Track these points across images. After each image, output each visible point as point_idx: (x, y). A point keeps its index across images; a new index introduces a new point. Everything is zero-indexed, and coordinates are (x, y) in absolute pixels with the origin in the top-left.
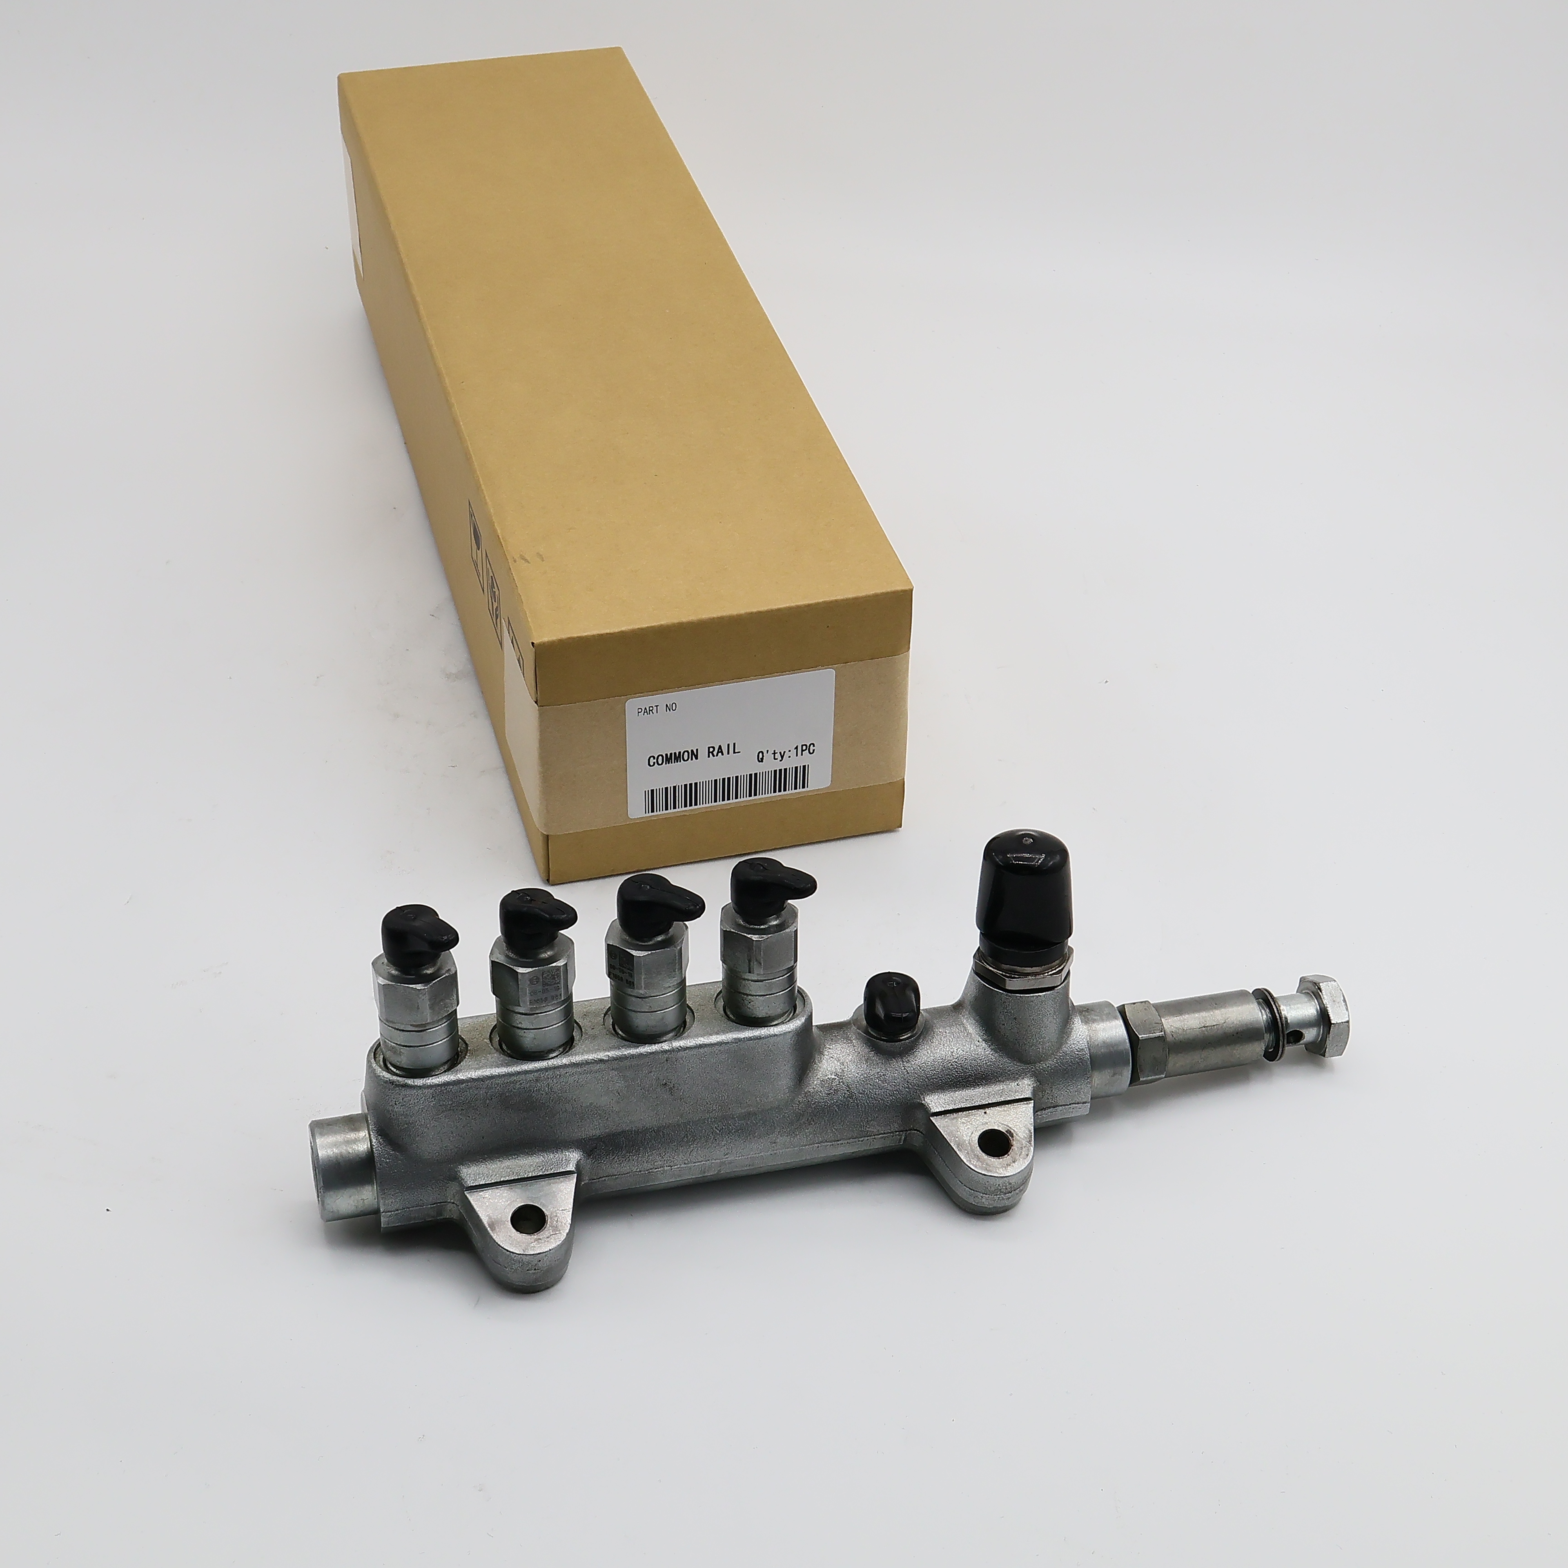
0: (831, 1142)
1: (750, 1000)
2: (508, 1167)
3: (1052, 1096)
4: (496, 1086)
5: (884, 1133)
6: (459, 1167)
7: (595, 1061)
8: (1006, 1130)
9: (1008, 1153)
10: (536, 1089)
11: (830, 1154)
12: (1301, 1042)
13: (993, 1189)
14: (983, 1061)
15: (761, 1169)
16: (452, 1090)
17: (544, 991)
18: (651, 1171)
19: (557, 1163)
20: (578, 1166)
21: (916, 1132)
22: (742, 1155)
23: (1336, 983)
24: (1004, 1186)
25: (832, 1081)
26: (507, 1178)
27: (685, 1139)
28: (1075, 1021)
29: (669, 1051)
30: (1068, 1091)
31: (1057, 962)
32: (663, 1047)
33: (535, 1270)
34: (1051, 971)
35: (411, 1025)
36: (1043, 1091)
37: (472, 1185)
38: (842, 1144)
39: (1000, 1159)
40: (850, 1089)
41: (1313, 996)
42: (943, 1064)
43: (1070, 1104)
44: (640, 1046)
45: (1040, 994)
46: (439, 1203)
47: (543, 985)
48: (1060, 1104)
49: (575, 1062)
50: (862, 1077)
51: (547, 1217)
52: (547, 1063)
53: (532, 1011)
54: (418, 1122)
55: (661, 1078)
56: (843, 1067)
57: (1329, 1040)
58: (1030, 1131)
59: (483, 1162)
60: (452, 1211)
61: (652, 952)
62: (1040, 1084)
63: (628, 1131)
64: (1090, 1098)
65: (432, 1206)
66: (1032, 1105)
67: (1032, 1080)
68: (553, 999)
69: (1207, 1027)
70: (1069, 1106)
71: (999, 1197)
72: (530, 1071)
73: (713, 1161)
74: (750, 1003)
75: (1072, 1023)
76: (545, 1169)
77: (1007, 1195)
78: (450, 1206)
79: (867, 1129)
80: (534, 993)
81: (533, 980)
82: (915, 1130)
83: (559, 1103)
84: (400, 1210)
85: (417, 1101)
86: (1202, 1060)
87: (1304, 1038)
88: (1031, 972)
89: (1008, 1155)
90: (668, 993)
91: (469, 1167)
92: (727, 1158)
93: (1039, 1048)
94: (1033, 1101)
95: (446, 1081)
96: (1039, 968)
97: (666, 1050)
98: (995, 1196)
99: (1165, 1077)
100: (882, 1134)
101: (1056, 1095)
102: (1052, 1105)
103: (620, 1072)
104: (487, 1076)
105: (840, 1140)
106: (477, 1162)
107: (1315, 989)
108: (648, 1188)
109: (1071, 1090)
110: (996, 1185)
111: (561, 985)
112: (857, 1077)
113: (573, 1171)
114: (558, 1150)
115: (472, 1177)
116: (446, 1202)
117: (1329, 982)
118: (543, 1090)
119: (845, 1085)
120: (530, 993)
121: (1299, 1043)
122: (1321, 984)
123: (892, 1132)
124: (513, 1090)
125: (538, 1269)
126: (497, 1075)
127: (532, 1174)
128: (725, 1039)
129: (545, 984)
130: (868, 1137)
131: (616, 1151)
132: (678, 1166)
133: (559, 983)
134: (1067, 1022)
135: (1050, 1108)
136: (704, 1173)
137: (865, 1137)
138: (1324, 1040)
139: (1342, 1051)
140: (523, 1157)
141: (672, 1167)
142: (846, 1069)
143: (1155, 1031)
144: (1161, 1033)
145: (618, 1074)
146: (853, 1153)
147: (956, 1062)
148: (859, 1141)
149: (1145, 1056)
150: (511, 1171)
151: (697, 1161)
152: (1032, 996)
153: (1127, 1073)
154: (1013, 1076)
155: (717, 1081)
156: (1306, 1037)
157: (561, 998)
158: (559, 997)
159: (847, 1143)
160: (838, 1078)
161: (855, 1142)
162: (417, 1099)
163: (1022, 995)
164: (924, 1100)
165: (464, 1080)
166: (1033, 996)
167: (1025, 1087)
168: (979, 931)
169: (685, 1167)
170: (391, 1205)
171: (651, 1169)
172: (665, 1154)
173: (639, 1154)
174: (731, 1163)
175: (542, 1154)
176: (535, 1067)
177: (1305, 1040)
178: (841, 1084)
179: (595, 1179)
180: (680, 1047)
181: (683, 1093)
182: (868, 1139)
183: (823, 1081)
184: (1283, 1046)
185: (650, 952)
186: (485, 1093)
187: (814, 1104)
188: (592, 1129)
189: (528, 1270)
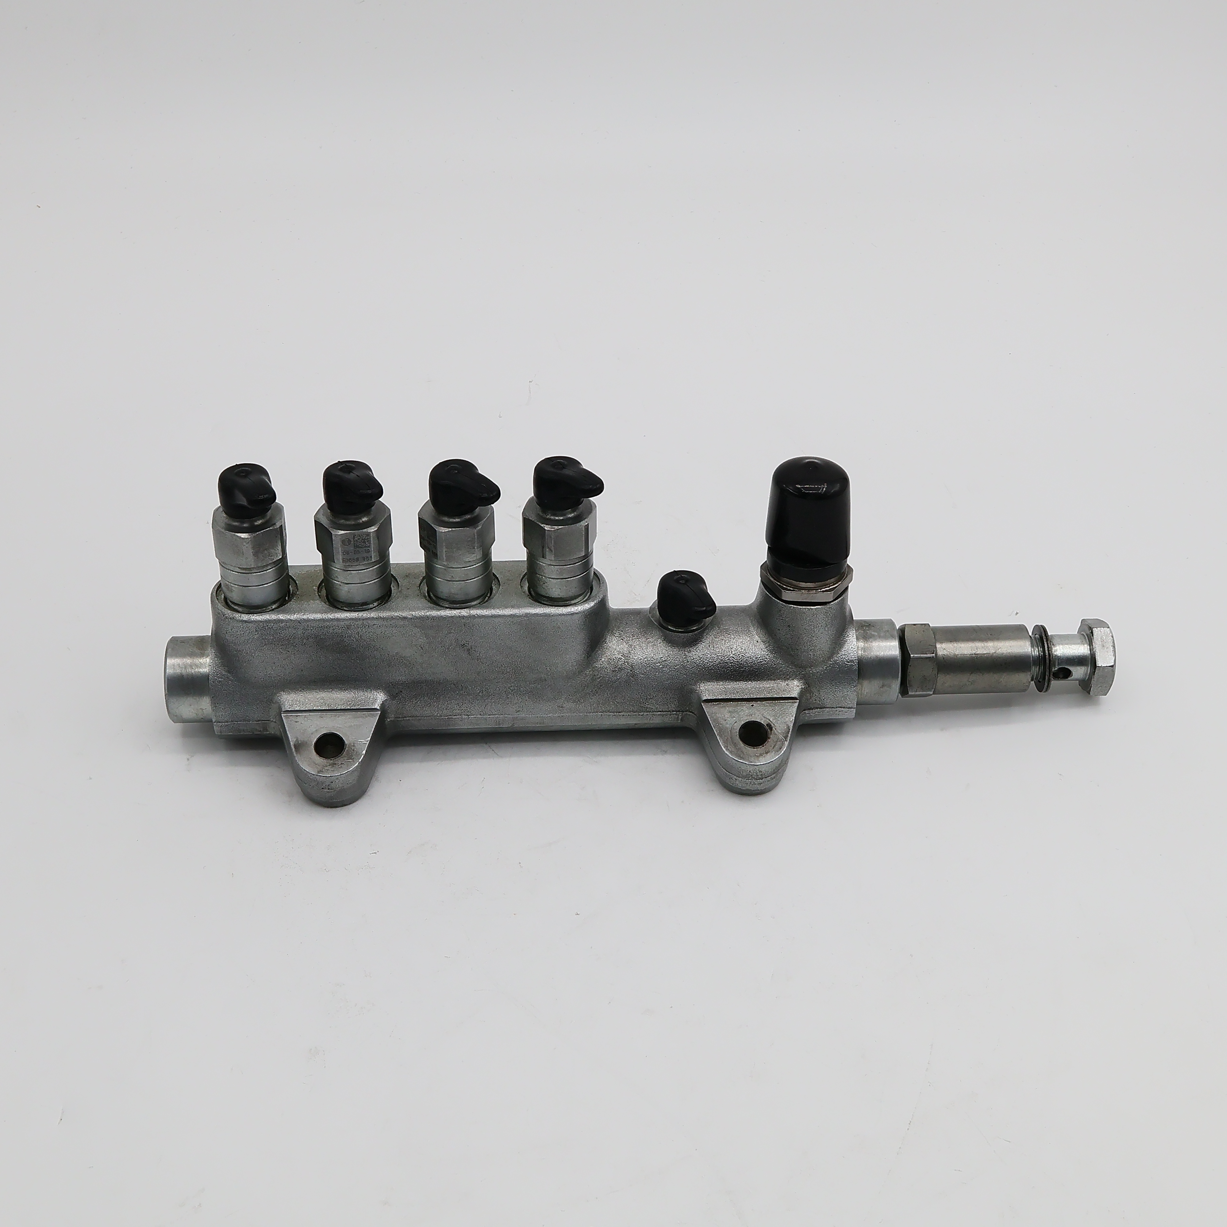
0: (614, 713)
1: (544, 581)
2: (323, 698)
3: (820, 698)
4: (312, 628)
5: (663, 711)
6: (281, 692)
7: (400, 617)
8: (767, 723)
9: (763, 744)
10: (348, 636)
11: (613, 723)
12: (1069, 679)
13: (745, 774)
14: (758, 660)
15: (552, 727)
16: (273, 627)
17: (355, 552)
18: (450, 717)
19: (365, 700)
20: (383, 705)
21: (691, 714)
22: (532, 714)
23: (1109, 629)
24: (756, 773)
25: (618, 661)
26: (319, 708)
27: (481, 694)
28: (850, 634)
29: (466, 617)
30: (835, 695)
31: (832, 580)
32: (462, 613)
33: (329, 789)
34: (824, 588)
35: (239, 568)
36: (811, 692)
37: (288, 709)
38: (624, 715)
39: (754, 748)
40: (634, 669)
41: (1087, 639)
42: (722, 657)
43: (837, 708)
44: (442, 609)
45: (812, 607)
46: (263, 720)
47: (355, 546)
48: (828, 706)
49: (382, 617)
50: (646, 660)
51: (346, 745)
52: (358, 614)
53: (346, 568)
54: (245, 650)
55: (460, 639)
56: (631, 649)
57: (1094, 680)
58: (788, 727)
59: (302, 691)
60: (273, 729)
61: (453, 529)
62: (809, 687)
63: (430, 680)
64: (856, 705)
65: (257, 722)
66: (797, 704)
67: (801, 682)
68: (364, 560)
69: (977, 654)
70: (836, 709)
71: (751, 782)
72: (341, 619)
73: (506, 716)
74: (544, 583)
75: (846, 636)
76: (353, 705)
77: (758, 781)
78: (272, 725)
79: (647, 706)
80: (346, 553)
81: (345, 541)
82: (691, 712)
83: (368, 650)
84: (230, 722)
85: (243, 632)
86: (970, 683)
87: (1072, 676)
88: (805, 587)
89: (763, 746)
90: (468, 567)
91: (289, 693)
92: (519, 715)
93: (811, 655)
94: (798, 701)
95: (268, 619)
96: (813, 584)
97: (464, 616)
98: (747, 780)
99: (933, 694)
100: (660, 711)
101: (824, 698)
102: (820, 707)
103: (423, 630)
104: (304, 619)
105: (622, 712)
106: (297, 691)
107: (1089, 632)
108: (451, 731)
109: (838, 695)
110: (747, 771)
111: (371, 549)
112: (641, 659)
113: (378, 709)
114: (367, 689)
115: (290, 703)
116: (269, 721)
117: (1102, 628)
118: (353, 637)
119: (629, 665)
120: (343, 553)
121: (1067, 679)
122: (1094, 629)
123: (670, 711)
124: (327, 633)
125: (331, 789)
126: (312, 619)
127: (341, 707)
128: (518, 613)
129: (356, 546)
130: (647, 712)
131: (419, 696)
132: (475, 716)
133: (369, 547)
134: (841, 635)
135: (817, 708)
136: (499, 724)
137: (644, 712)
138: (1090, 679)
139: (1106, 691)
140: (337, 691)
141: (469, 716)
142: (633, 652)
143: (927, 653)
144: (932, 655)
145: (420, 631)
146: (636, 724)
147: (733, 657)
148: (639, 715)
149: (914, 673)
150: (323, 702)
151: (491, 713)
152: (804, 608)
153: (896, 685)
154: (786, 677)
155: (511, 648)
156: (1073, 675)
157: (371, 560)
158: (370, 558)
159: (628, 715)
160: (624, 659)
161: (636, 715)
162: (243, 631)
163: (795, 606)
164: (700, 688)
165: (283, 620)
166: (806, 609)
167: (794, 687)
168: (767, 545)
169: (481, 718)
170: (221, 717)
171: (450, 715)
172: (463, 704)
173: (439, 702)
174: (522, 719)
175: (353, 691)
176: (347, 617)
177: (1072, 677)
178: (626, 663)
179: (400, 718)
180: (477, 615)
181: (479, 655)
182: (647, 715)
183: (610, 659)
184: (1049, 681)
185: (450, 529)
186: (302, 633)
187: (599, 678)
188: (400, 675)
189: (323, 789)
